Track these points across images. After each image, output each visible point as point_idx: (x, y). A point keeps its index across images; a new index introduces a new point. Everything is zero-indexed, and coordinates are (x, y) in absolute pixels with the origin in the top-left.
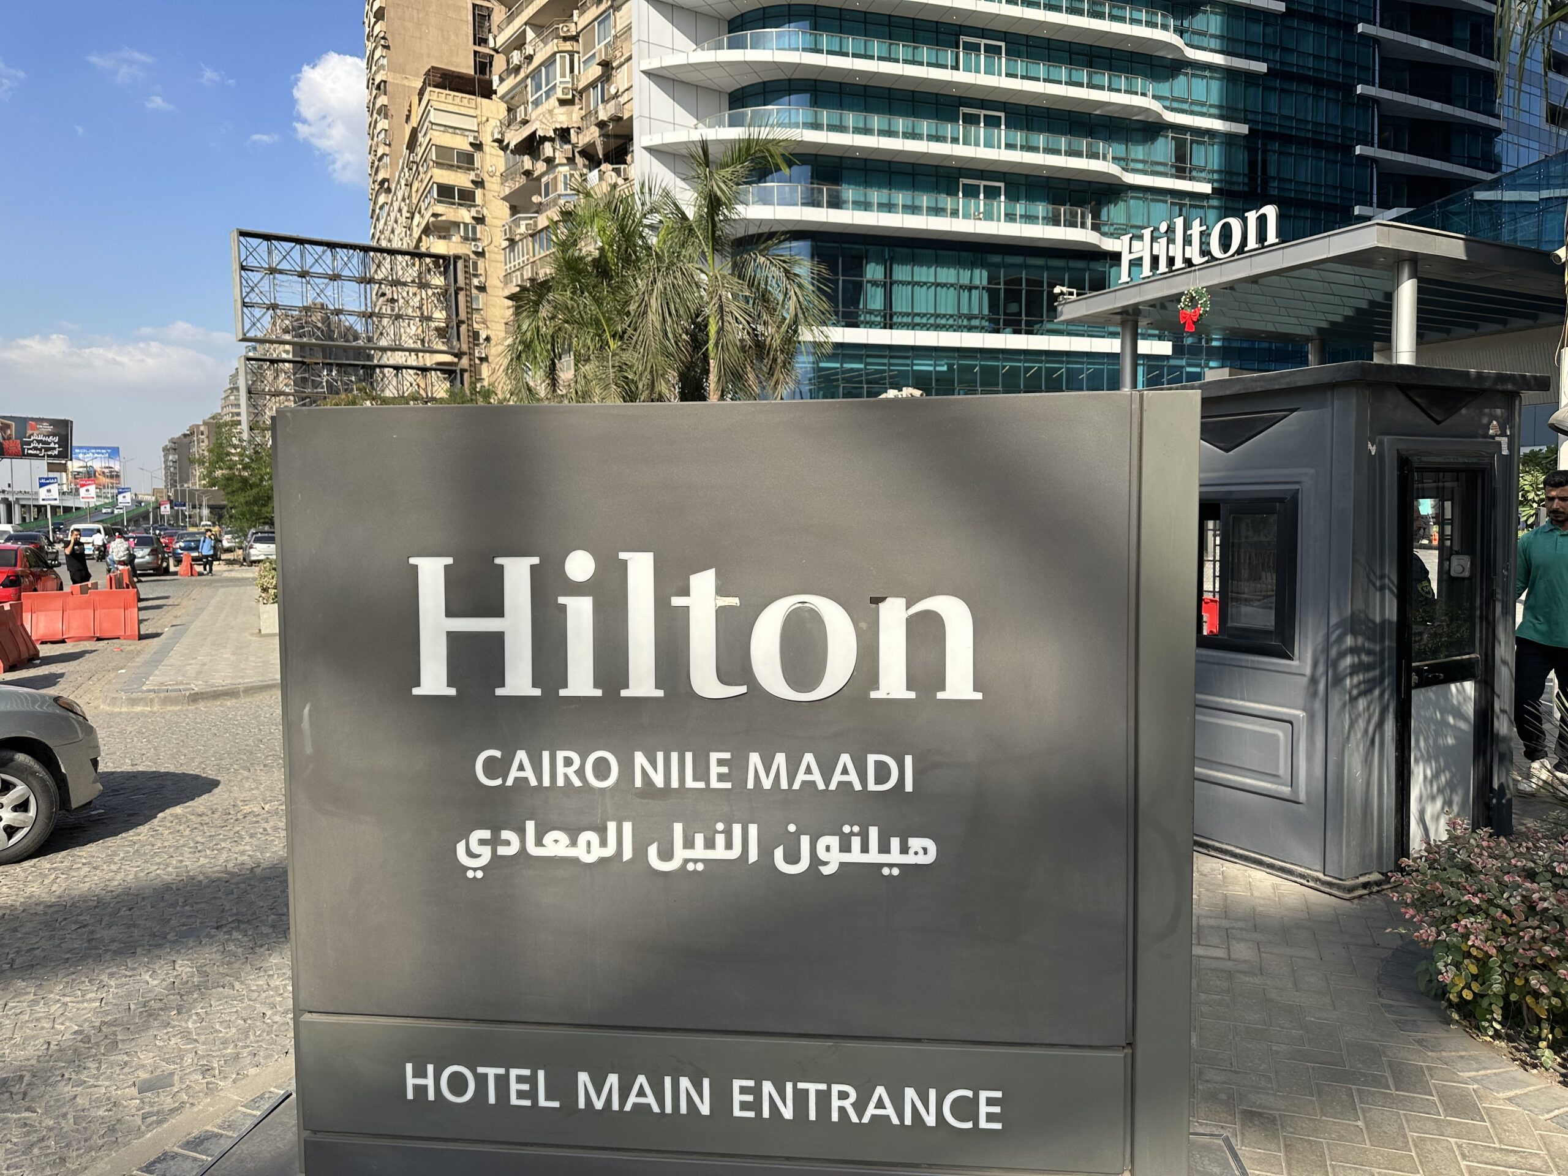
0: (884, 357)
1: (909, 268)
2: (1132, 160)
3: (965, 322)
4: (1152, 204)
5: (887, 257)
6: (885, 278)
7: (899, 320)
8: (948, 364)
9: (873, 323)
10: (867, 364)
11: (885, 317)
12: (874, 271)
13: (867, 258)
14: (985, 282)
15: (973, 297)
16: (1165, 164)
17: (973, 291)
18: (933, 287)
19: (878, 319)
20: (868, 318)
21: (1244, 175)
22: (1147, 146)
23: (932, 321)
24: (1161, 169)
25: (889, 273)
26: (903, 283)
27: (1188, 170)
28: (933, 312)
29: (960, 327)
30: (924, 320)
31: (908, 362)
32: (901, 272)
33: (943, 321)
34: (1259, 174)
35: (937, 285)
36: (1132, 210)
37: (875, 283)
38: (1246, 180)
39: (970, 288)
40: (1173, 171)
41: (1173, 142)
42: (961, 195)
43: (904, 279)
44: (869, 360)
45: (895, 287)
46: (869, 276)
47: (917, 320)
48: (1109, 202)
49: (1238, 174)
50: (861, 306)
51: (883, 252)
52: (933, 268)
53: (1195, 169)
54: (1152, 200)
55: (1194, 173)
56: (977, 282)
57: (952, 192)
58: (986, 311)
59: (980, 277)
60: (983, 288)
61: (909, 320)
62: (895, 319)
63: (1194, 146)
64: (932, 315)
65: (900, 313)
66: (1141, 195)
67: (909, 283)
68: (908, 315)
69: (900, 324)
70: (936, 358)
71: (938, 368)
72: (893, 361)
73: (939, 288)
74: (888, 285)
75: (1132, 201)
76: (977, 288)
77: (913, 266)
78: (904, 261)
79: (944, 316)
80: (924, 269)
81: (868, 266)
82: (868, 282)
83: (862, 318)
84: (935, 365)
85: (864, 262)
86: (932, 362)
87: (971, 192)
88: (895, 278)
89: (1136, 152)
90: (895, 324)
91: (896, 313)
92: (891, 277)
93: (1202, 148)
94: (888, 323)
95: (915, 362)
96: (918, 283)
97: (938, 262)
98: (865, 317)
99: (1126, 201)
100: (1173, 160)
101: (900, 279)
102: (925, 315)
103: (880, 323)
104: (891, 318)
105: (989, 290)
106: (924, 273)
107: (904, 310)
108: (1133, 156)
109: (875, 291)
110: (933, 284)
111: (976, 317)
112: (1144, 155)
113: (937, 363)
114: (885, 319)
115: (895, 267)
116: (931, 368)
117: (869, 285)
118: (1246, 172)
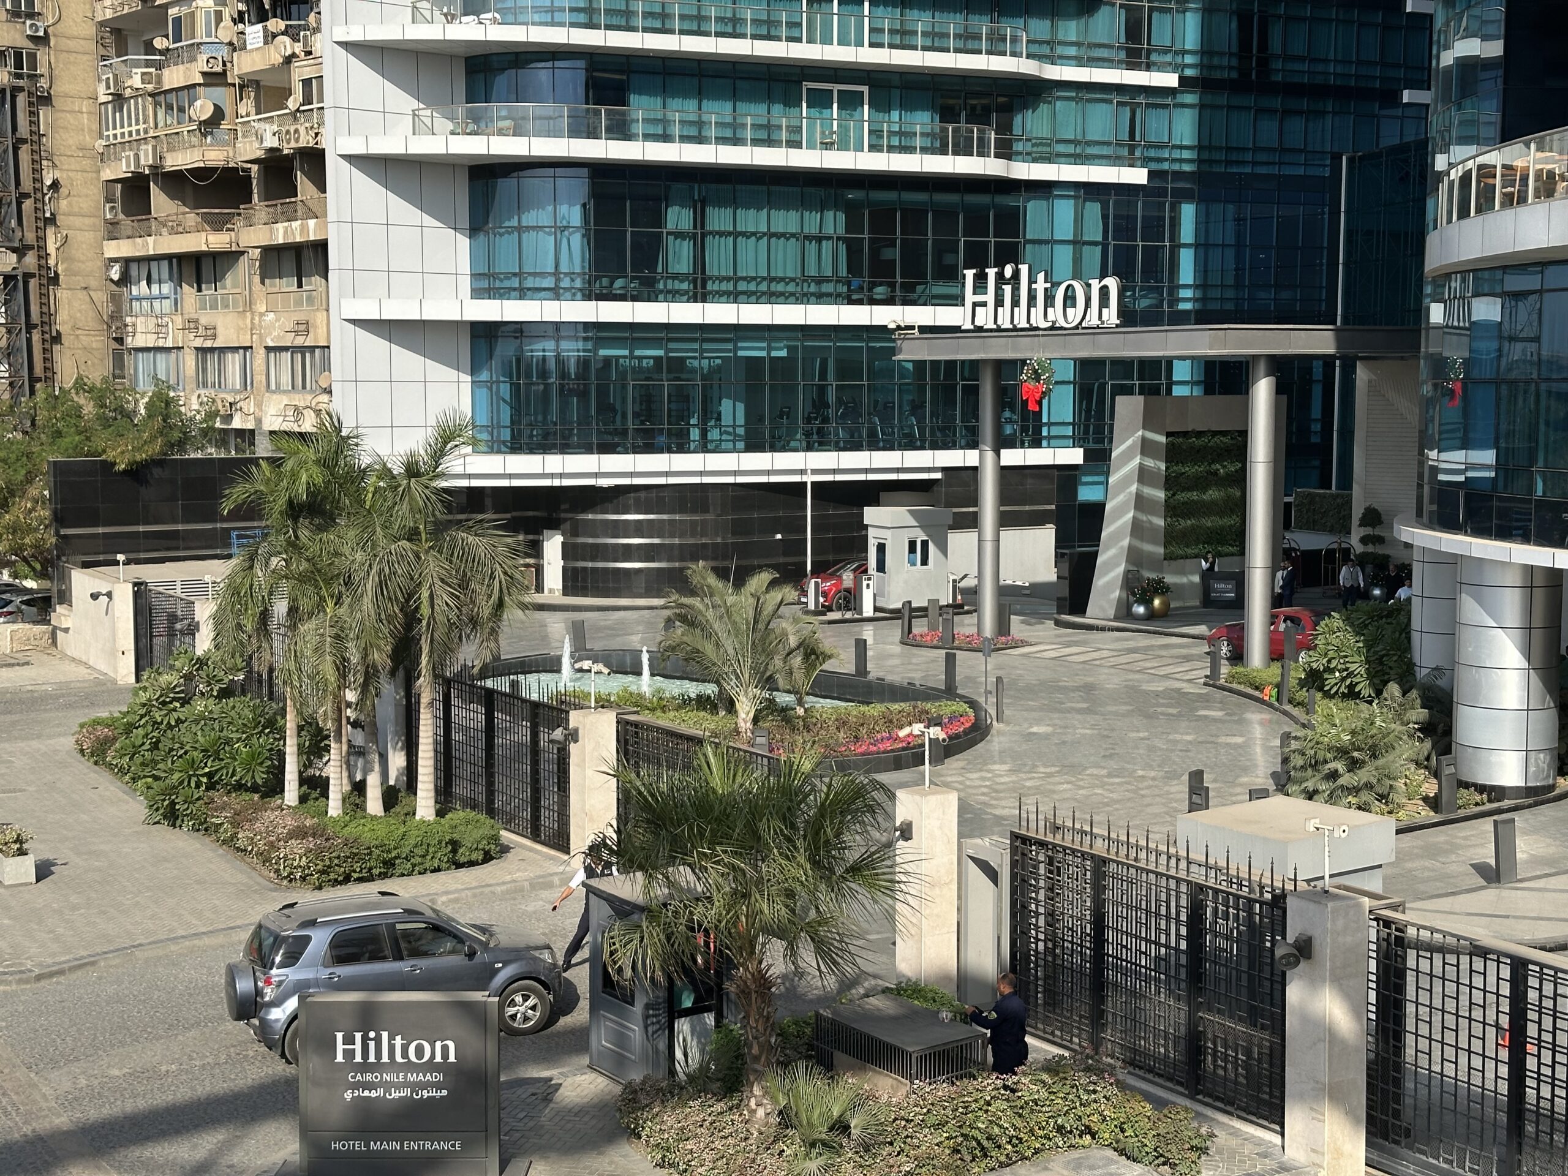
0: (694, 340)
1: (729, 211)
2: (1060, 43)
3: (813, 288)
4: (1089, 106)
5: (696, 197)
6: (695, 227)
7: (716, 287)
8: (789, 348)
9: (677, 292)
10: (667, 351)
11: (695, 281)
12: (677, 217)
13: (667, 200)
14: (841, 231)
15: (824, 251)
16: (1110, 46)
17: (824, 243)
18: (765, 239)
19: (685, 286)
20: (670, 287)
21: (1231, 54)
22: (1083, 20)
23: (763, 287)
24: (1104, 53)
25: (700, 220)
26: (721, 234)
27: (1144, 53)
28: (765, 275)
29: (805, 295)
30: (752, 287)
31: (730, 346)
32: (718, 218)
33: (780, 287)
34: (1254, 52)
35: (771, 235)
36: (1059, 118)
37: (679, 235)
38: (1234, 62)
39: (819, 239)
40: (1122, 55)
41: (1123, 12)
42: (804, 105)
43: (723, 229)
44: (671, 345)
45: (709, 240)
46: (671, 226)
47: (742, 286)
48: (1024, 107)
49: (1221, 54)
50: (660, 270)
51: (692, 189)
52: (765, 210)
53: (1156, 51)
54: (1089, 100)
55: (1154, 57)
56: (829, 230)
57: (791, 101)
58: (843, 271)
59: (834, 222)
60: (838, 239)
61: (730, 286)
62: (710, 286)
63: (1155, 15)
64: (764, 279)
65: (717, 278)
66: (1074, 94)
67: (730, 234)
68: (728, 279)
69: (717, 292)
70: (770, 340)
71: (774, 354)
72: (705, 346)
73: (773, 240)
74: (699, 237)
75: (1058, 103)
76: (829, 238)
77: (736, 209)
78: (721, 203)
79: (782, 279)
80: (752, 212)
81: (670, 210)
82: (668, 233)
83: (661, 286)
84: (769, 349)
85: (664, 205)
86: (765, 345)
87: (820, 100)
88: (708, 227)
89: (1066, 31)
90: (710, 292)
91: (710, 278)
92: (703, 226)
93: (1168, 18)
94: (700, 294)
95: (740, 345)
96: (744, 234)
97: (772, 203)
98: (665, 285)
99: (1050, 103)
100: (1123, 39)
101: (717, 229)
102: (753, 279)
103: (686, 292)
104: (704, 286)
105: (846, 240)
106: (752, 219)
107: (723, 273)
108: (1061, 37)
109: (681, 245)
110: (764, 234)
111: (827, 280)
112: (1078, 35)
113: (773, 345)
114: (695, 287)
115: (709, 210)
116: (763, 354)
117: (671, 238)
118: (1235, 49)
